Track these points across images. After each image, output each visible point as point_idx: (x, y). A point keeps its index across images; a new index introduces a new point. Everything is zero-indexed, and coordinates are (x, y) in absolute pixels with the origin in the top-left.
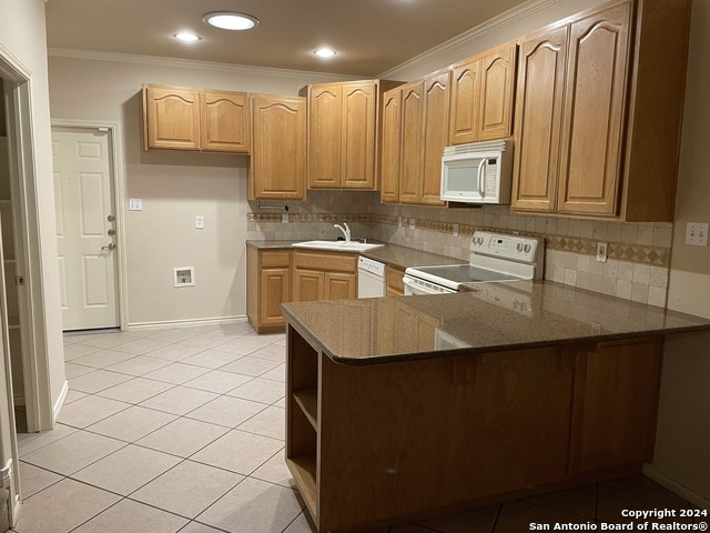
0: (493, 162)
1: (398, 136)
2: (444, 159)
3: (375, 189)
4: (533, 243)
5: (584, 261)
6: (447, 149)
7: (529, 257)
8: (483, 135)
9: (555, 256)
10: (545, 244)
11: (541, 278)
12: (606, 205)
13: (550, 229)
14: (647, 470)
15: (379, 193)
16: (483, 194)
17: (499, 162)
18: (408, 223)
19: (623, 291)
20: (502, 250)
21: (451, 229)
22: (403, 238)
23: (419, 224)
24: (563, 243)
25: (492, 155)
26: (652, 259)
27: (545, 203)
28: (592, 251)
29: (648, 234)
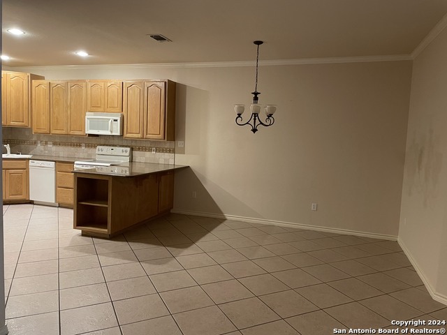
0: (116, 120)
1: (48, 103)
2: (86, 117)
3: (30, 127)
4: (128, 149)
5: (148, 154)
6: (87, 113)
7: (128, 154)
8: (108, 110)
9: (136, 153)
10: (132, 149)
11: (131, 161)
12: (161, 136)
13: (134, 144)
14: (172, 211)
15: (31, 129)
16: (112, 132)
17: (119, 121)
18: (46, 143)
19: (161, 161)
20: (114, 152)
21: (80, 146)
22: (42, 151)
23: (55, 144)
24: (139, 149)
25: (115, 118)
26: (170, 151)
27: (140, 136)
28: (150, 150)
29: (168, 145)
